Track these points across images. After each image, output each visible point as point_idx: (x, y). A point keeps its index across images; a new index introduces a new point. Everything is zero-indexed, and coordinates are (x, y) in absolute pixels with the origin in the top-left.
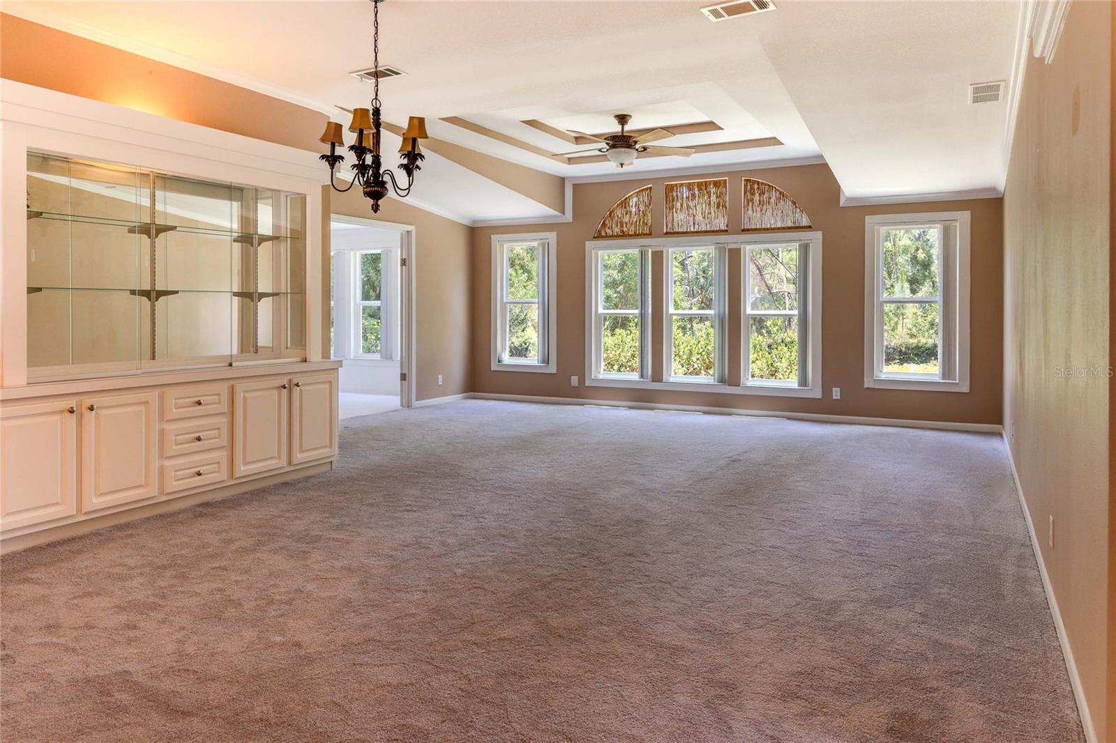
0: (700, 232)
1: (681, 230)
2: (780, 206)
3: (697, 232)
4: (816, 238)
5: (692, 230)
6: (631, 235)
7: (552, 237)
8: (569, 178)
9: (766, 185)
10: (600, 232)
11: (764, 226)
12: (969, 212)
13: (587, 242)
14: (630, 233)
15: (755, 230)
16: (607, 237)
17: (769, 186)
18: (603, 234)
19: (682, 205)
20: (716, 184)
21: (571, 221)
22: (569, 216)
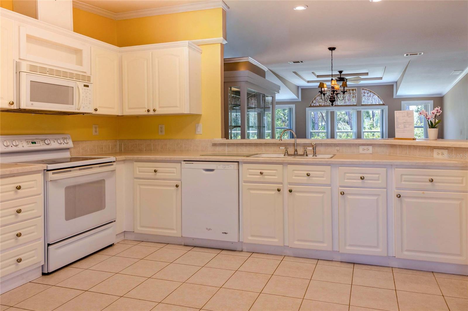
0: (347, 105)
1: (340, 104)
2: (374, 98)
3: (346, 105)
4: (386, 108)
5: (344, 104)
6: (322, 106)
7: (293, 106)
8: (300, 86)
9: (369, 91)
10: (311, 105)
11: (368, 104)
12: (433, 101)
13: (307, 108)
14: (322, 105)
15: (366, 105)
16: (313, 106)
17: (370, 91)
18: (312, 105)
19: (340, 96)
20: (353, 90)
21: (301, 101)
22: (300, 100)
